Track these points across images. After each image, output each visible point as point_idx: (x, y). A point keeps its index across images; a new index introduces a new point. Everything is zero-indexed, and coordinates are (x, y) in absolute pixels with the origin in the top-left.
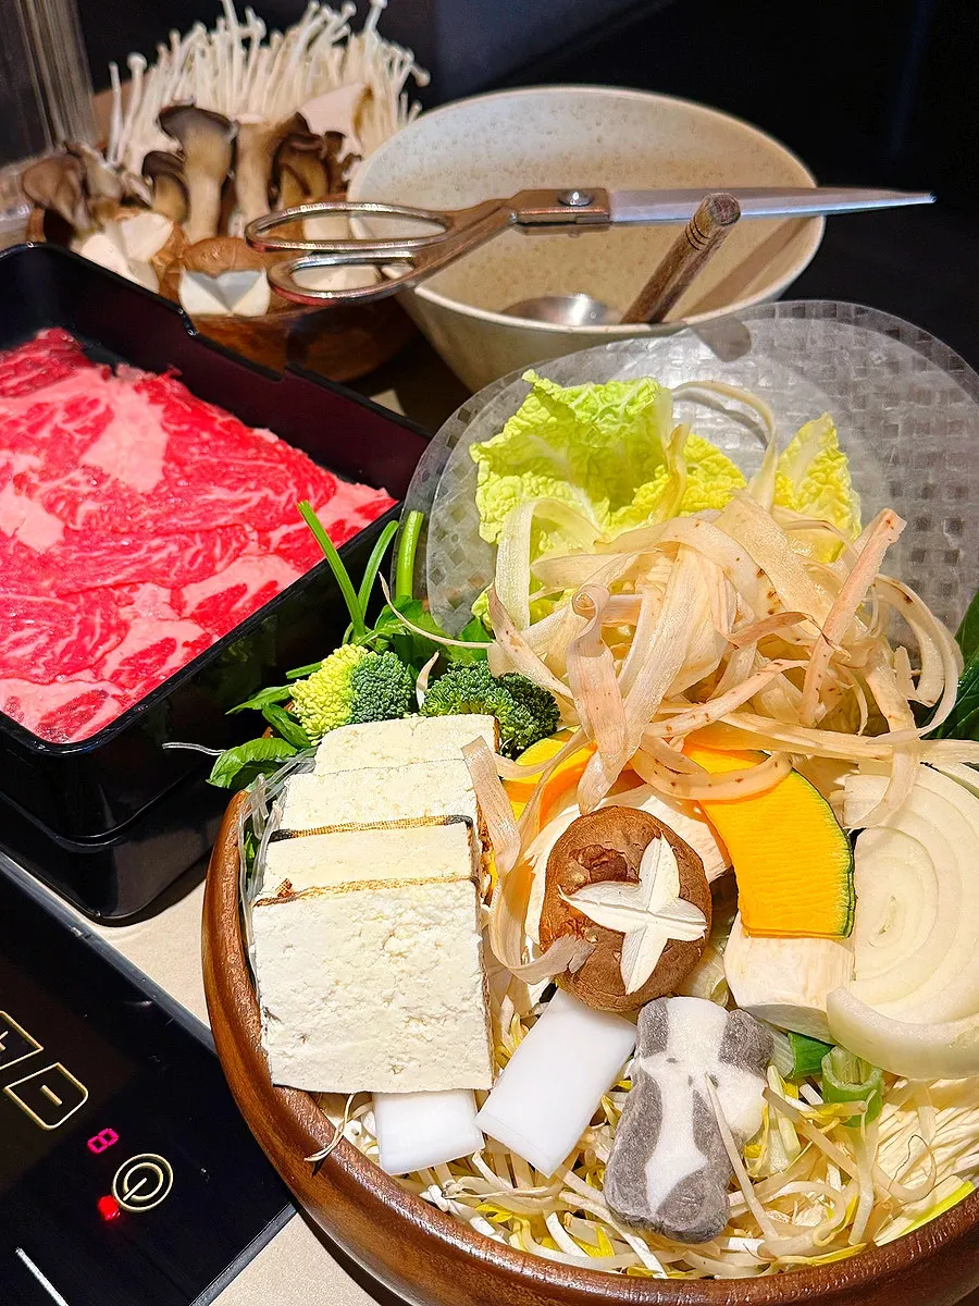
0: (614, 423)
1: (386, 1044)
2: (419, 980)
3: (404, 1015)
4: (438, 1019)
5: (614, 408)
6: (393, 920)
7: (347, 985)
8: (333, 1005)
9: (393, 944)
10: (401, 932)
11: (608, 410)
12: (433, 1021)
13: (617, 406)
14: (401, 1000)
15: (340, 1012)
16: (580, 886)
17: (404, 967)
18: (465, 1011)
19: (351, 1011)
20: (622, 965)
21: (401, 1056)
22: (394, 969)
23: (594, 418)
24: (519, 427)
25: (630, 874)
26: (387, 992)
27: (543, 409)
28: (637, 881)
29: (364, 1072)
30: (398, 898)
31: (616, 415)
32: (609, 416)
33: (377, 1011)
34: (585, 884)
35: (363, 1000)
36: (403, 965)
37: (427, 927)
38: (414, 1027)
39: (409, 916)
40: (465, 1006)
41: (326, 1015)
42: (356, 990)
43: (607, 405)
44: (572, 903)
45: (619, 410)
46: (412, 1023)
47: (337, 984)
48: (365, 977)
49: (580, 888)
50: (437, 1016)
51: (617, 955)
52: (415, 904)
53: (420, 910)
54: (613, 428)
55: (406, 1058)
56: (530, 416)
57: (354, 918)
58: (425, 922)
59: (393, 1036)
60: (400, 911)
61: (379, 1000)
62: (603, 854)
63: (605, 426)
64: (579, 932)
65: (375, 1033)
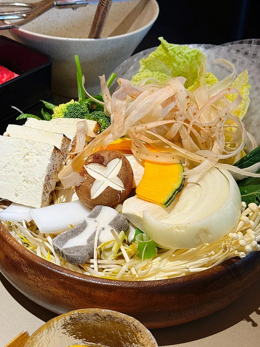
0: (182, 58)
1: (16, 186)
2: (29, 169)
3: (23, 179)
4: (31, 182)
5: (182, 53)
6: (29, 150)
7: (11, 165)
8: (6, 170)
9: (27, 157)
10: (30, 154)
11: (180, 53)
12: (30, 183)
13: (183, 53)
14: (23, 174)
15: (7, 172)
16: (89, 163)
17: (27, 164)
18: (39, 182)
19: (9, 173)
20: (92, 188)
21: (19, 191)
22: (24, 164)
23: (175, 54)
24: (154, 55)
25: (104, 163)
26: (21, 170)
27: (163, 50)
28: (105, 166)
29: (8, 193)
30: (32, 144)
31: (182, 55)
32: (180, 55)
33: (16, 175)
34: (91, 163)
35: (13, 171)
36: (27, 163)
37: (37, 155)
38: (25, 183)
39: (34, 150)
40: (39, 180)
41: (3, 172)
42: (12, 167)
43: (180, 51)
44: (85, 168)
45: (184, 54)
46: (25, 182)
47: (8, 164)
48: (16, 164)
49: (89, 164)
50: (31, 181)
51: (91, 185)
52: (37, 147)
53: (37, 149)
54: (181, 60)
55: (20, 192)
56: (158, 52)
57: (19, 146)
58: (37, 153)
59: (18, 184)
60: (32, 148)
61: (17, 172)
62: (100, 156)
63: (179, 58)
64: (83, 176)
65: (14, 181)
